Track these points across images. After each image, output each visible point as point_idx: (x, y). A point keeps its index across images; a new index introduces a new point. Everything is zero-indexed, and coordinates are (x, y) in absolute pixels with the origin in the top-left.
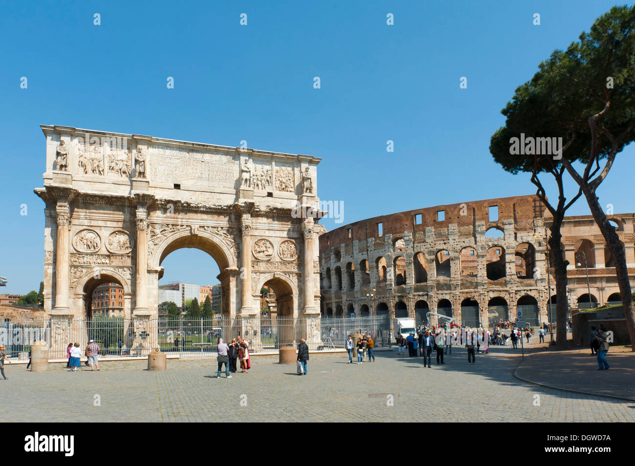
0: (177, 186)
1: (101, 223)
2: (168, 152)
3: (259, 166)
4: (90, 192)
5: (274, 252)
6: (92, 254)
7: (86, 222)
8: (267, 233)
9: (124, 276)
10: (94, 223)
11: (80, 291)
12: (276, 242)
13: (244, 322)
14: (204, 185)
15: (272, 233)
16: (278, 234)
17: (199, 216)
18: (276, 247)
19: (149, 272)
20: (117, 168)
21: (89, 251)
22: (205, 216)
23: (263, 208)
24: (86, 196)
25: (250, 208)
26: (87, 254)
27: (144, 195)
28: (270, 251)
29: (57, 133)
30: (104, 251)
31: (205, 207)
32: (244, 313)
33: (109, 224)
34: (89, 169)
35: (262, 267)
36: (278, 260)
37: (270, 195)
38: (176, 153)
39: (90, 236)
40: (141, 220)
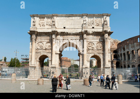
0: (64, 28)
1: (44, 40)
2: (62, 18)
3: (90, 19)
4: (41, 32)
5: (95, 46)
6: (41, 49)
7: (40, 40)
8: (92, 40)
9: (49, 55)
10: (42, 40)
11: (38, 60)
12: (95, 43)
13: (83, 69)
14: (72, 27)
15: (94, 40)
16: (96, 40)
17: (71, 36)
18: (95, 45)
19: (56, 54)
20: (48, 24)
21: (40, 48)
22: (72, 36)
23: (91, 32)
24: (40, 32)
25: (86, 32)
26: (40, 49)
27: (54, 31)
28: (93, 46)
29: (33, 16)
30: (44, 48)
31: (72, 33)
32: (84, 66)
33: (46, 40)
34: (41, 25)
35: (90, 51)
36: (96, 49)
37: (93, 28)
38: (64, 18)
39: (41, 44)
40: (54, 38)
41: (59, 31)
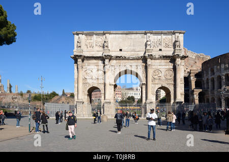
0: (121, 50)
3: (156, 38)
5: (162, 75)
8: (159, 67)
9: (101, 87)
12: (163, 71)
13: (148, 105)
14: (132, 49)
16: (164, 67)
17: (130, 61)
18: (163, 73)
19: (110, 85)
20: (98, 45)
22: (132, 61)
23: (157, 57)
25: (151, 57)
27: (108, 55)
28: (160, 75)
31: (132, 57)
32: (148, 101)
34: (89, 46)
35: (157, 81)
36: (164, 78)
37: (160, 50)
38: (120, 36)
41: (113, 54)
